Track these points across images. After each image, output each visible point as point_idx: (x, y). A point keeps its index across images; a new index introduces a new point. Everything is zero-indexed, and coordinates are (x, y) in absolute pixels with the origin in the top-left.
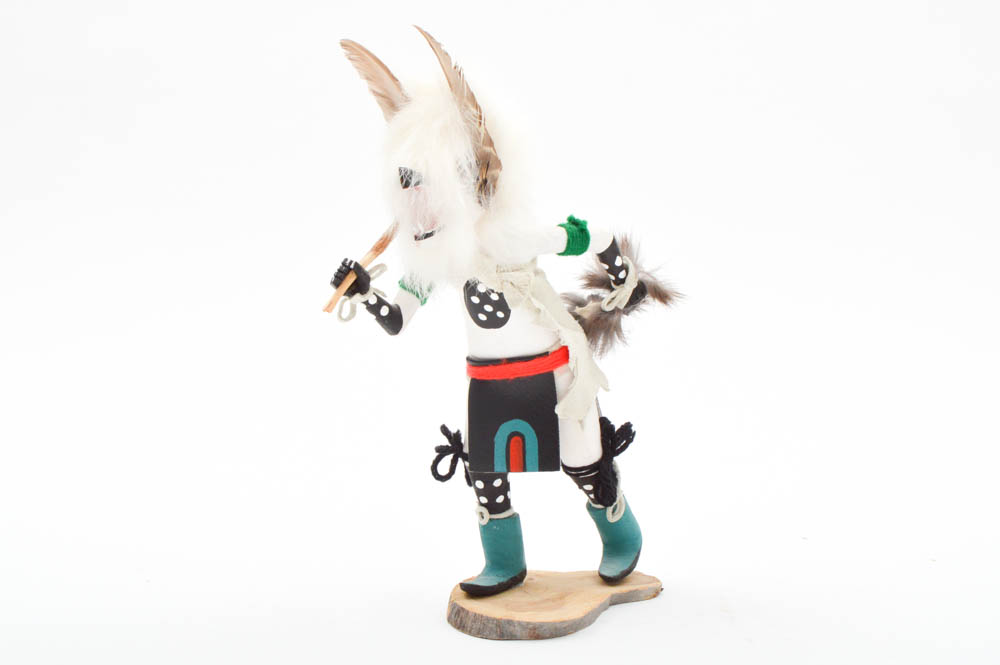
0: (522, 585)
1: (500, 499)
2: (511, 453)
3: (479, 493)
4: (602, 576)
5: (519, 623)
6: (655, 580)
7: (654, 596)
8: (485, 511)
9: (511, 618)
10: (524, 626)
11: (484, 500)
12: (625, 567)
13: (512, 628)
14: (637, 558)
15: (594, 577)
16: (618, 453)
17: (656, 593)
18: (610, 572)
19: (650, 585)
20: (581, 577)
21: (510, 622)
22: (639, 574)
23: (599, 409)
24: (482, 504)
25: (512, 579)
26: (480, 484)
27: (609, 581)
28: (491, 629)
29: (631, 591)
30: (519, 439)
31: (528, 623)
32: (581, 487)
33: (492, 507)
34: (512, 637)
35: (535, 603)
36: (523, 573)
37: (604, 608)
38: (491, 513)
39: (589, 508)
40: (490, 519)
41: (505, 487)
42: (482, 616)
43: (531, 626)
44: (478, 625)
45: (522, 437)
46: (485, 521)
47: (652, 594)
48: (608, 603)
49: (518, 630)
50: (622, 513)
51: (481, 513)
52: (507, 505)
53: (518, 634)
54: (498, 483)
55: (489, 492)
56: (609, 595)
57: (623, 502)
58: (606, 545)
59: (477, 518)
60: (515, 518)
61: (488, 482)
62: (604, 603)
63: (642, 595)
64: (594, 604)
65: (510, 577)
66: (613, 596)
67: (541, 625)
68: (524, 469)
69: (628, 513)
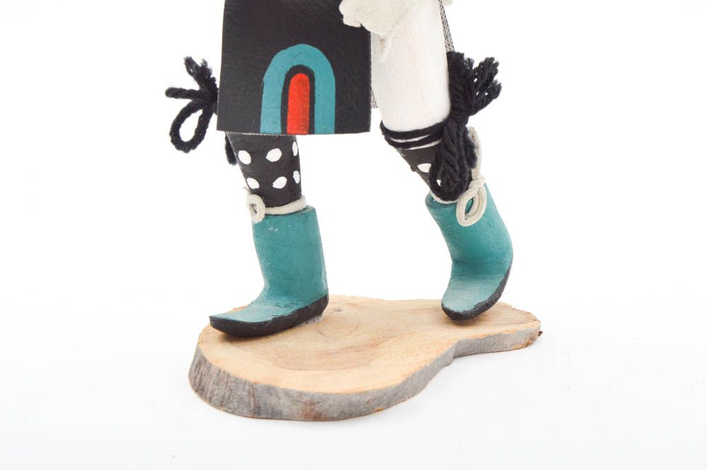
0: (321, 319)
1: (280, 183)
2: (290, 103)
3: (248, 172)
4: (447, 311)
5: (287, 393)
6: (529, 317)
7: (528, 345)
8: (258, 200)
9: (273, 383)
10: (294, 397)
11: (254, 184)
12: (484, 298)
13: (273, 400)
14: (503, 284)
15: (436, 310)
16: (474, 110)
17: (530, 340)
18: (459, 306)
19: (522, 327)
20: (415, 310)
21: (270, 390)
22: (507, 307)
23: (447, 36)
24: (253, 192)
25: (299, 311)
26: (244, 157)
27: (458, 319)
28: (241, 400)
29: (489, 336)
30: (306, 78)
31: (301, 394)
32: (414, 168)
33: (269, 197)
34: (275, 415)
35: (328, 354)
36: (322, 302)
37: (444, 362)
38: (268, 205)
39: (430, 204)
40: (267, 216)
41: (291, 163)
42: (229, 376)
43: (305, 399)
44: (221, 391)
45: (310, 74)
46: (259, 217)
47: (523, 341)
48: (451, 355)
49: (284, 404)
50: (483, 211)
51: (253, 206)
52: (293, 192)
53: (286, 411)
54: (274, 155)
55: (260, 171)
56: (454, 342)
57: (484, 193)
58: (456, 262)
59: (247, 212)
60: (308, 216)
61: (258, 153)
62: (446, 354)
63: (508, 343)
64: (424, 358)
65: (295, 308)
66: (459, 343)
67: (325, 397)
68: (311, 130)
69: (491, 213)
